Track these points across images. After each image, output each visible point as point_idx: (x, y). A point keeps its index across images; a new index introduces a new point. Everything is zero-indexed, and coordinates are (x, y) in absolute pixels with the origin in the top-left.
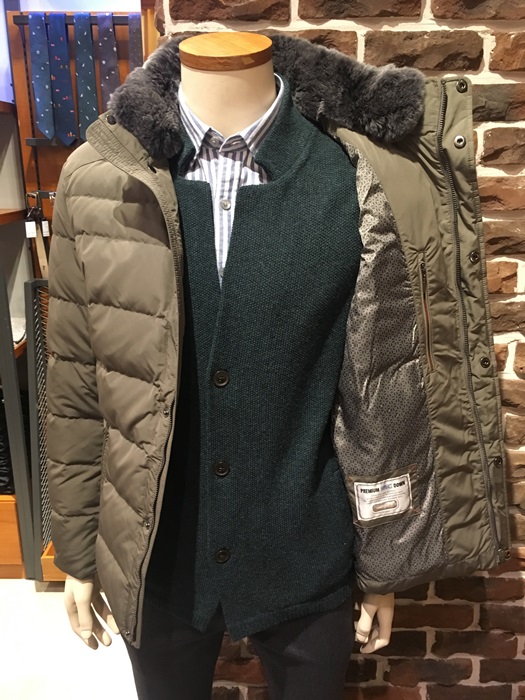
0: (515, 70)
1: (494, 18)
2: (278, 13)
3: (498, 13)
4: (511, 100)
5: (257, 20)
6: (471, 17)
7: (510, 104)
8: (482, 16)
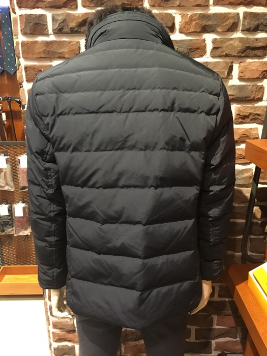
0: (191, 32)
1: (179, 6)
2: (71, 4)
3: (180, 4)
4: (190, 48)
5: (61, 8)
6: (168, 6)
7: (190, 49)
8: (173, 5)
